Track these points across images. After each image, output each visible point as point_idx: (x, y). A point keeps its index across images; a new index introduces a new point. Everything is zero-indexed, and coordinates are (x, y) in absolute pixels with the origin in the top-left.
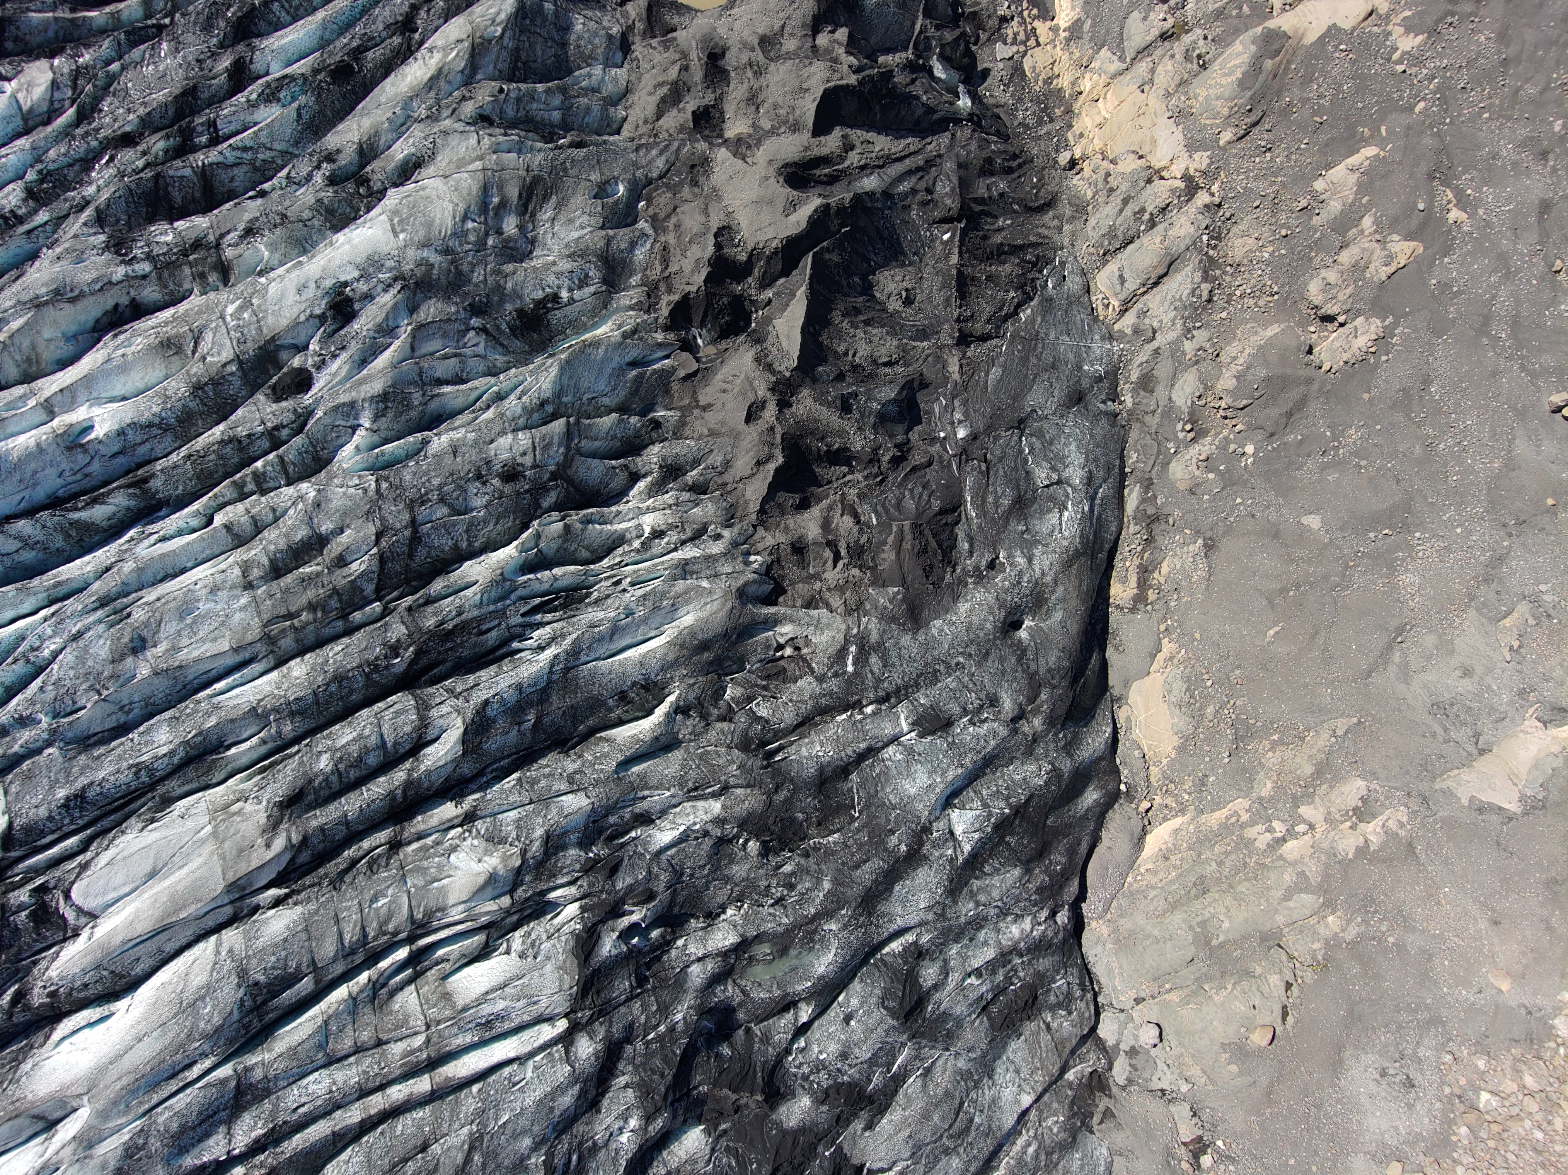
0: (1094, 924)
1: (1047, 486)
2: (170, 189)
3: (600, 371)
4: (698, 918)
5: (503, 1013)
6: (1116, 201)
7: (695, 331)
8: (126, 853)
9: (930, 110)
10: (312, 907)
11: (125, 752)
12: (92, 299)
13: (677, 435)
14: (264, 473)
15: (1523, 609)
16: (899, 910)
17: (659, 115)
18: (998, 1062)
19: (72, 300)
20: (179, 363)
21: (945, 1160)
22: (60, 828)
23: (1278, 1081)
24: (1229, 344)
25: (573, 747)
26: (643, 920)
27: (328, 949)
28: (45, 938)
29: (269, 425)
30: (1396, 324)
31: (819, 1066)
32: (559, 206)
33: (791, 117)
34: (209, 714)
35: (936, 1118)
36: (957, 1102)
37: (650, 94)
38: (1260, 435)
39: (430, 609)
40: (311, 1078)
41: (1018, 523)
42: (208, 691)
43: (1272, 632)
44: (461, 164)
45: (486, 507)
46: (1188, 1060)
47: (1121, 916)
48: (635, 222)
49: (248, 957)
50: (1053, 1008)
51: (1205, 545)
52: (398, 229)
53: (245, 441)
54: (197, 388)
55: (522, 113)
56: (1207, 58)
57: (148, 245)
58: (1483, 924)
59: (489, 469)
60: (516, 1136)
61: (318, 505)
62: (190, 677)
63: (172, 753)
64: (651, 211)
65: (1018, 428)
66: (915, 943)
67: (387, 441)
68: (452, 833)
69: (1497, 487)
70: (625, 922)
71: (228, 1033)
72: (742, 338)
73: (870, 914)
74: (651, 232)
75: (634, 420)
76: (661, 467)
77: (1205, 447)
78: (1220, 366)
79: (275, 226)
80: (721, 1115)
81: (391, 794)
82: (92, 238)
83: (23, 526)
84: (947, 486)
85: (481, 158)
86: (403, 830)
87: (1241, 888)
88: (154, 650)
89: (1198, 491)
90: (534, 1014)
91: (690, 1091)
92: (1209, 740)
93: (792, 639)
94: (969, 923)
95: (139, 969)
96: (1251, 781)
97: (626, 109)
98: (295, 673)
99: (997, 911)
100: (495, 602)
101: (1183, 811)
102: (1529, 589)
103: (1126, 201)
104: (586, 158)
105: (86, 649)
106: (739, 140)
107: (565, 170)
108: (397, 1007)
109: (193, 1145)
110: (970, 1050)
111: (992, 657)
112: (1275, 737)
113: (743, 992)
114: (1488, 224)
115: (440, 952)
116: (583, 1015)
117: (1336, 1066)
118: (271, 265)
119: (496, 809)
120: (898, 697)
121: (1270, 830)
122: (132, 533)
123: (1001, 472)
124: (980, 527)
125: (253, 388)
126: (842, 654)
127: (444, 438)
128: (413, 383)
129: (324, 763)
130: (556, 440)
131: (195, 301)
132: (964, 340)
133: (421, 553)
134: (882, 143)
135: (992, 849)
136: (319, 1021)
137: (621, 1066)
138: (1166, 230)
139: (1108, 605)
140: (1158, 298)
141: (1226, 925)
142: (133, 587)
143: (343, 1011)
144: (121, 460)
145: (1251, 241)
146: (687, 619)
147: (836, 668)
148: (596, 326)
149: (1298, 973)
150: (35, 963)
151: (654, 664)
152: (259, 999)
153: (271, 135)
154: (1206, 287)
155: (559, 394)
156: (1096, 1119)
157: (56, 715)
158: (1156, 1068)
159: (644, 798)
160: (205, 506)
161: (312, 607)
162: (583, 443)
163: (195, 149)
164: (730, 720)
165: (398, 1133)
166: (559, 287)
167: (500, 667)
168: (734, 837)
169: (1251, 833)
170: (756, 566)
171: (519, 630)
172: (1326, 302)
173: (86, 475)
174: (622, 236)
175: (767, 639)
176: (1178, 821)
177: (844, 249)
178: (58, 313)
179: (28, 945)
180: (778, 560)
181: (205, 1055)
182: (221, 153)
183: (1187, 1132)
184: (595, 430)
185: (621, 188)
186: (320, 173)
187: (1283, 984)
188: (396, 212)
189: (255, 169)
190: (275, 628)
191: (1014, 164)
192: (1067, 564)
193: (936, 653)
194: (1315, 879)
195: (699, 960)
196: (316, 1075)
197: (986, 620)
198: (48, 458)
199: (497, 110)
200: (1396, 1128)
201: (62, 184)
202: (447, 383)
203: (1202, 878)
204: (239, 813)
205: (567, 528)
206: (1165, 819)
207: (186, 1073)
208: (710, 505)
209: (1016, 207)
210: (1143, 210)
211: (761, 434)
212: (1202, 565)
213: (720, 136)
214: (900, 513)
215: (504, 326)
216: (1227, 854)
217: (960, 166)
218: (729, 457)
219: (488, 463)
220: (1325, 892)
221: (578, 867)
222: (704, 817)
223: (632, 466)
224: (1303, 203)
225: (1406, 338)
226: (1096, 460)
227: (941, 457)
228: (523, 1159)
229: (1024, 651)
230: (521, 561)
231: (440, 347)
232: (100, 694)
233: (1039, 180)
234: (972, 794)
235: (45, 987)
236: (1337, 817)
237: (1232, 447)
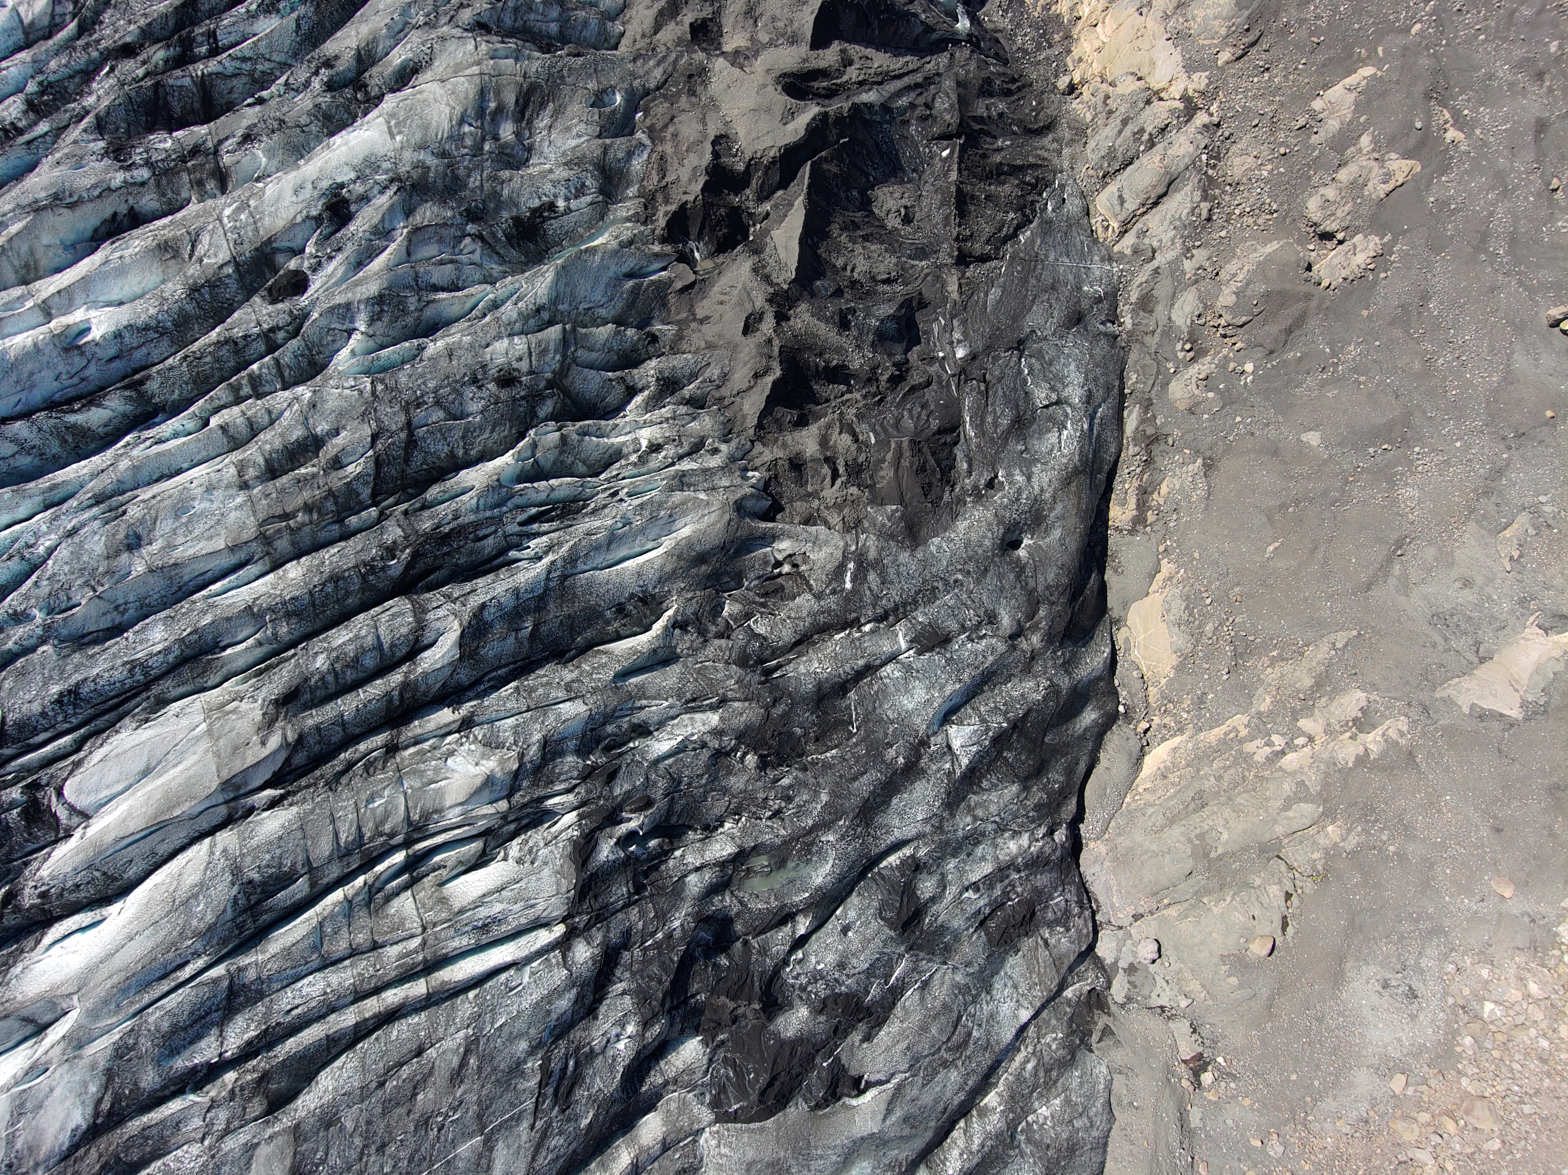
0: (1092, 844)
1: (1046, 407)
2: (169, 98)
3: (597, 280)
4: (695, 830)
5: (500, 916)
6: (1115, 123)
7: (692, 244)
8: (119, 750)
9: (929, 29)
10: (308, 806)
11: (119, 651)
12: (90, 206)
13: (675, 350)
14: (261, 377)
15: (1523, 520)
16: (896, 822)
17: (657, 29)
18: (996, 978)
19: (71, 206)
20: (176, 268)
21: (943, 1072)
22: (53, 726)
23: (1279, 994)
24: (1228, 262)
25: (571, 660)
26: (641, 827)
27: (323, 848)
28: (37, 838)
29: (265, 326)
30: (1394, 241)
31: (817, 976)
32: (556, 114)
33: (789, 29)
34: (204, 613)
35: (934, 1031)
36: (955, 1015)
37: (648, 8)
38: (1259, 353)
39: (426, 513)
40: (305, 981)
41: (1018, 443)
42: (204, 593)
43: (1271, 548)
44: (457, 69)
45: (482, 412)
46: (1188, 975)
47: (1119, 835)
48: (632, 133)
49: (242, 855)
50: (1051, 925)
51: (1204, 465)
52: (395, 131)
53: (242, 343)
54: (194, 290)
55: (519, 23)
57: (147, 151)
58: (1484, 832)
59: (485, 373)
60: (512, 1039)
61: (313, 406)
62: (186, 578)
63: (167, 651)
64: (648, 122)
65: (1018, 349)
66: (913, 856)
67: (383, 347)
68: (449, 739)
69: (1496, 401)
70: (622, 829)
71: (221, 932)
72: (739, 248)
73: (868, 825)
74: (648, 142)
75: (630, 332)
76: (658, 379)
77: (1205, 366)
78: (1220, 283)
79: (273, 131)
80: (719, 1026)
81: (388, 695)
82: (92, 145)
83: (19, 428)
84: (946, 407)
85: (478, 63)
86: (399, 734)
87: (1239, 800)
88: (149, 548)
89: (1198, 411)
90: (531, 917)
91: (687, 999)
92: (1208, 658)
93: (790, 556)
94: (967, 838)
95: (132, 873)
96: (1251, 696)
97: (624, 24)
98: (291, 575)
99: (994, 826)
100: (492, 508)
101: (1181, 730)
102: (1529, 500)
103: (1125, 122)
104: (583, 67)
105: (81, 545)
106: (737, 52)
107: (562, 78)
108: (393, 911)
109: (185, 1047)
110: (968, 965)
111: (989, 575)
112: (1275, 653)
113: (741, 902)
114: (1485, 144)
115: (437, 859)
116: (581, 920)
117: (1338, 978)
118: (268, 172)
119: (494, 716)
120: (896, 616)
121: (1269, 744)
122: (128, 438)
123: (1000, 393)
124: (978, 446)
125: (249, 292)
126: (840, 570)
127: (440, 344)
128: (409, 287)
129: (321, 662)
130: (552, 347)
131: (193, 208)
132: (963, 260)
133: (417, 458)
134: (881, 60)
135: (990, 764)
136: (314, 922)
137: (618, 973)
138: (1165, 149)
139: (1107, 528)
140: (1157, 218)
141: (1225, 836)
142: (128, 486)
143: (338, 914)
144: (117, 364)
145: (1250, 159)
146: (685, 531)
147: (834, 585)
148: (592, 237)
149: (1297, 883)
150: (26, 864)
151: (651, 575)
152: (254, 899)
153: (270, 45)
154: (1205, 206)
155: (555, 300)
156: (1095, 1037)
157: (50, 611)
158: (1155, 985)
159: (642, 708)
160: (201, 409)
161: (308, 508)
162: (579, 353)
163: (195, 59)
164: (728, 638)
165: (393, 1038)
166: (555, 196)
167: (497, 576)
168: (732, 750)
169: (1249, 747)
170: (754, 481)
171: (515, 539)
172: (1325, 219)
173: (83, 380)
174: (620, 146)
175: (765, 555)
176: (1176, 741)
177: (842, 161)
178: (57, 218)
179: (20, 844)
180: (776, 477)
181: (197, 955)
182: (220, 62)
183: (1187, 1050)
184: (592, 341)
185: (618, 98)
186: (319, 78)
187: (1283, 894)
188: (392, 115)
189: (254, 81)
190: (271, 529)
191: (1013, 87)
192: (1066, 482)
193: (934, 570)
194: (1314, 788)
195: (697, 869)
196: (310, 978)
197: (984, 537)
198: (45, 359)
199: (495, 17)
200: (1399, 1040)
201: (62, 96)
202: (443, 290)
203: (1200, 793)
204: (234, 711)
205: (564, 439)
206: (1164, 739)
207: (178, 974)
208: (707, 418)
209: (1015, 128)
210: (1142, 131)
211: (759, 345)
212: (1201, 484)
213: (719, 47)
214: (899, 431)
215: (500, 234)
216: (1226, 769)
217: (959, 84)
218: (726, 370)
219: (484, 366)
220: (1325, 801)
221: (575, 774)
222: (702, 729)
223: (628, 379)
224: (1302, 122)
225: (1404, 255)
226: (1095, 379)
227: (939, 377)
228: (520, 1063)
229: (1023, 568)
230: (517, 471)
231: (436, 253)
232: (95, 591)
233: (1038, 104)
234: (970, 711)
235: (36, 887)
236: (1337, 728)
237: (1232, 365)
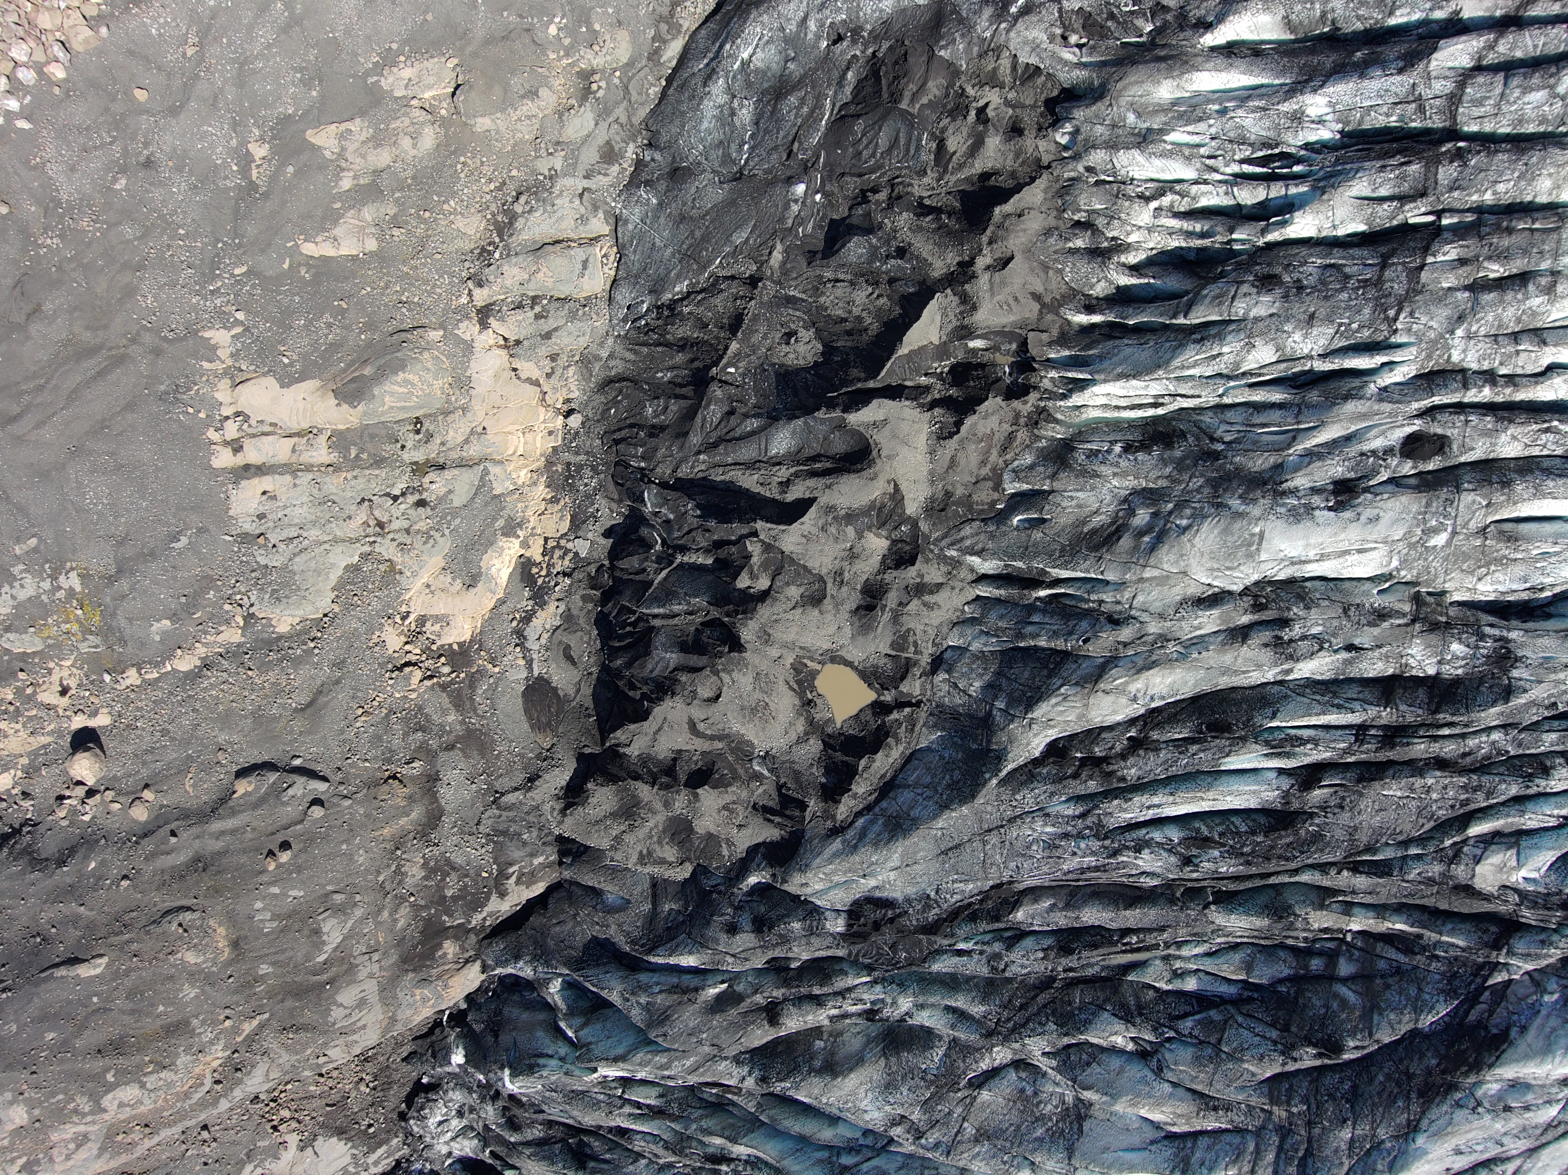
1: (747, 98)
2: (1426, 700)
6: (554, 344)
7: (1008, 379)
9: (689, 496)
14: (1486, 381)
17: (940, 585)
24: (524, 140)
29: (1463, 417)
30: (367, 74)
32: (1084, 521)
33: (829, 521)
37: (938, 606)
38: (539, 36)
41: (792, 72)
44: (1163, 580)
52: (1257, 538)
54: (1506, 484)
55: (1073, 621)
56: (411, 427)
57: (1477, 647)
59: (1287, 291)
61: (1461, 319)
65: (743, 174)
74: (1006, 476)
77: (590, 59)
79: (1357, 607)
82: (1525, 676)
84: (838, 144)
85: (1141, 579)
89: (615, 20)
93: (1066, 46)
97: (963, 610)
98: (1546, 186)
100: (1342, 170)
103: (548, 336)
106: (884, 523)
107: (1063, 549)
114: (234, 125)
123: (782, 134)
124: (829, 86)
126: (1024, 12)
127: (1308, 347)
128: (1309, 406)
130: (1205, 305)
132: (753, 281)
133: (1385, 248)
134: (748, 480)
140: (563, 225)
145: (459, 225)
146: (1166, 88)
154: (518, 208)
163: (1386, 725)
166: (1120, 455)
170: (1067, 128)
172: (423, 123)
175: (1090, 55)
177: (841, 379)
180: (1041, 127)
184: (1157, 310)
185: (1015, 521)
186: (1292, 635)
191: (625, 432)
202: (1273, 406)
205: (1232, 231)
208: (1081, 205)
209: (646, 387)
210: (538, 317)
211: (1004, 241)
215: (1191, 439)
217: (685, 435)
218: (1043, 237)
219: (1285, 297)
224: (396, 232)
226: (691, 99)
227: (830, 176)
231: (1266, 436)
233: (609, 409)
237: (567, 42)
